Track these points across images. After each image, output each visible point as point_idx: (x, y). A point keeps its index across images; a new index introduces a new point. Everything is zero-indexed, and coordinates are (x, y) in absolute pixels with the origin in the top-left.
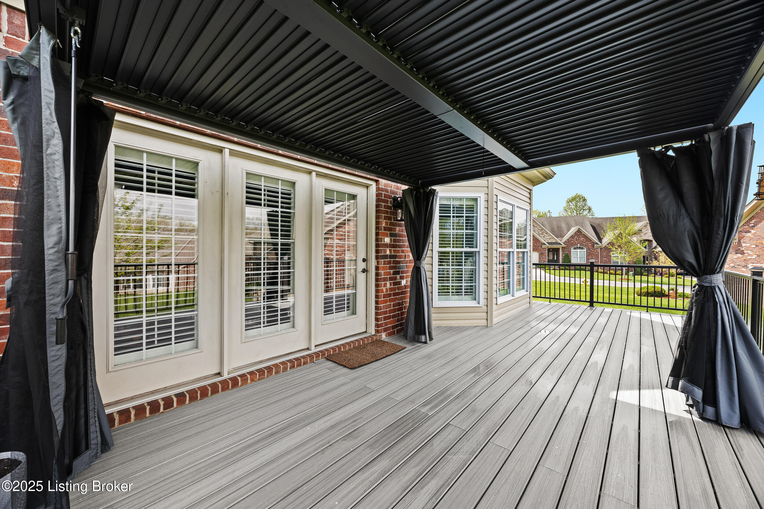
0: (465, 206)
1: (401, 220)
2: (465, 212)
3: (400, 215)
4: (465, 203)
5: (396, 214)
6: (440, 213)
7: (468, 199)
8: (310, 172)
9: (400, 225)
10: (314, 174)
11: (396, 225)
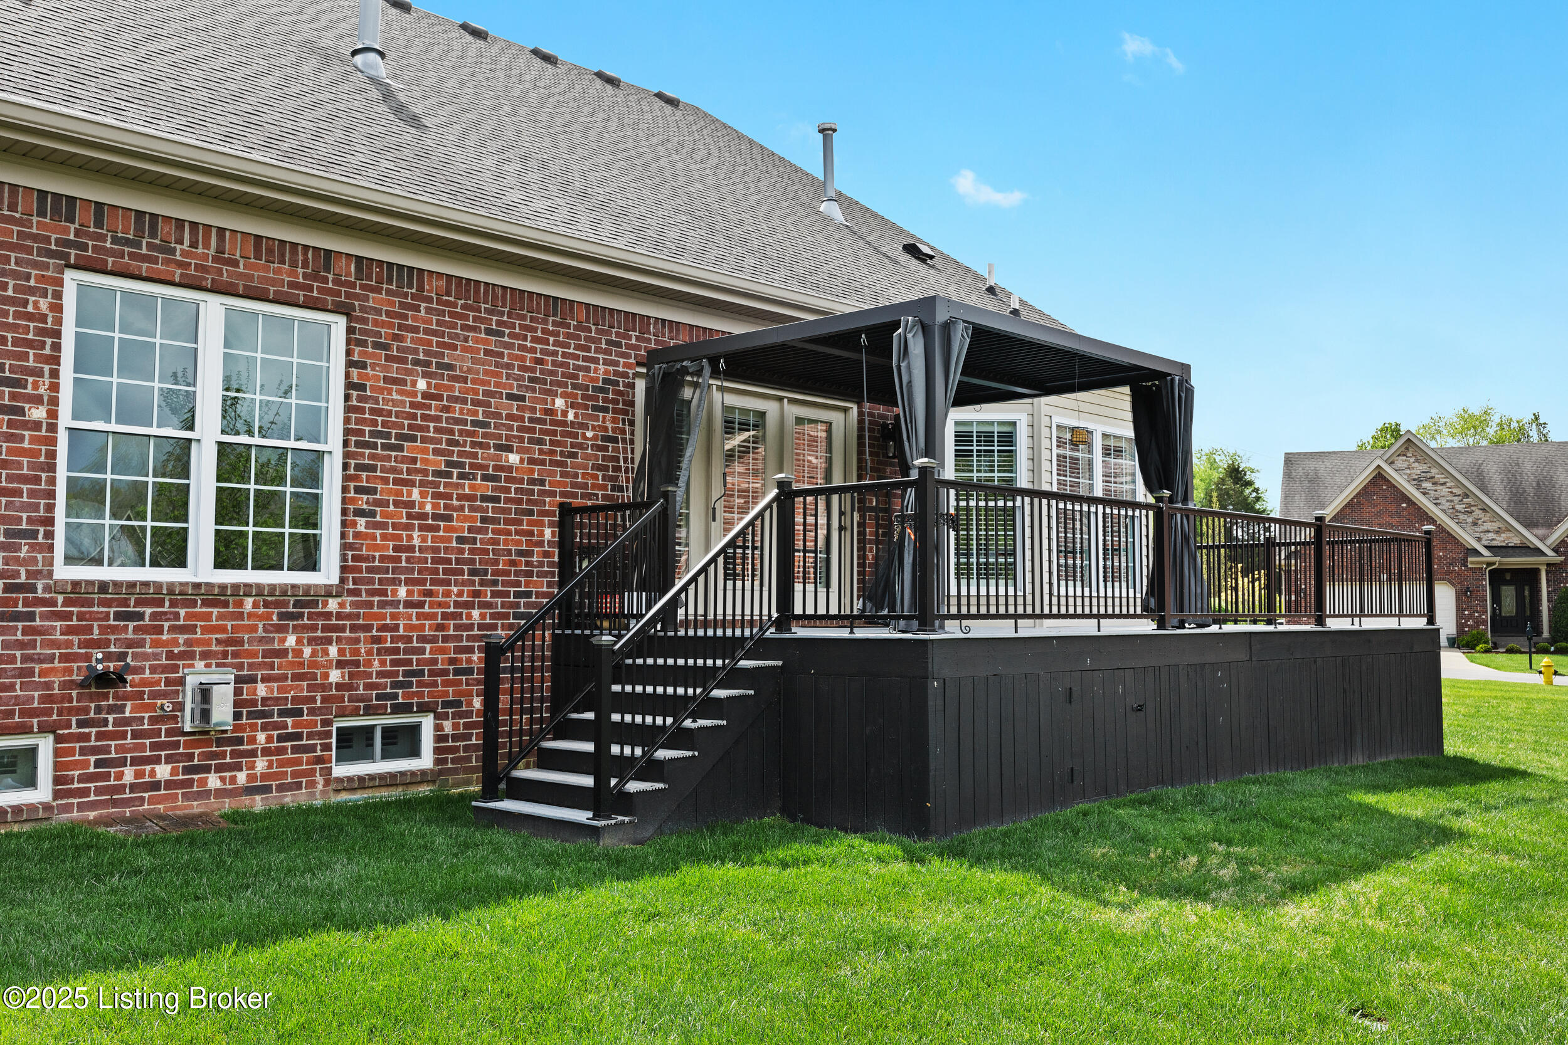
0: (996, 434)
1: (894, 457)
2: (996, 444)
3: (892, 450)
4: (996, 429)
5: (886, 448)
6: (956, 445)
7: (1000, 423)
8: (780, 399)
9: (892, 465)
10: (786, 400)
11: (886, 464)
